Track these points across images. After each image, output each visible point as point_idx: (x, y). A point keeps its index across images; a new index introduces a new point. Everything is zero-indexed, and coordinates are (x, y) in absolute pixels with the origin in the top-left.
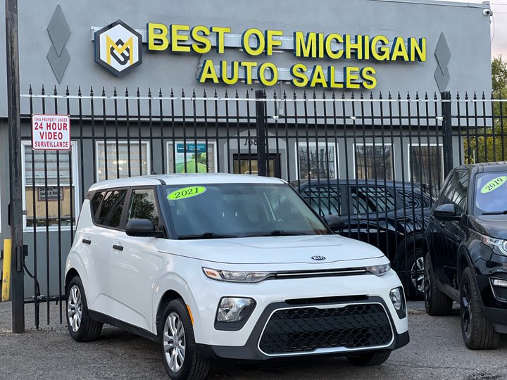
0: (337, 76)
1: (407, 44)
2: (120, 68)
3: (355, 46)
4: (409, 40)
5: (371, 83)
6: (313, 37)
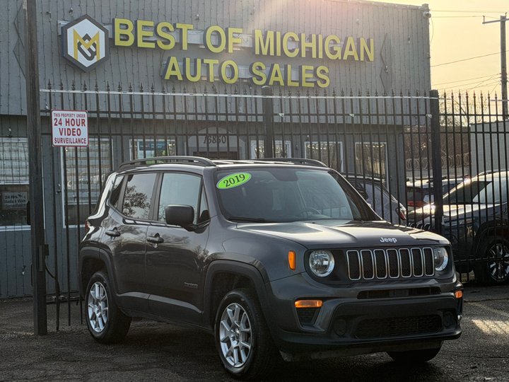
0: (293, 75)
1: (356, 44)
2: (87, 63)
3: (309, 45)
5: (324, 81)
6: (270, 35)
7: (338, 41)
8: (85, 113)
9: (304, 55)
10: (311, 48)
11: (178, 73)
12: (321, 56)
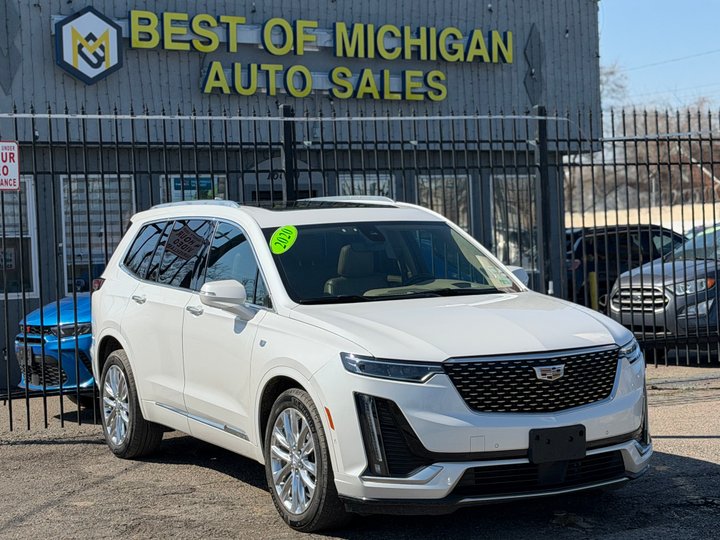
0: (391, 83)
1: (487, 39)
2: (92, 73)
3: (416, 42)
4: (490, 34)
5: (440, 92)
6: (359, 29)
7: (459, 35)
8: (14, 144)
9: (408, 55)
10: (419, 47)
11: (224, 84)
12: (433, 56)
